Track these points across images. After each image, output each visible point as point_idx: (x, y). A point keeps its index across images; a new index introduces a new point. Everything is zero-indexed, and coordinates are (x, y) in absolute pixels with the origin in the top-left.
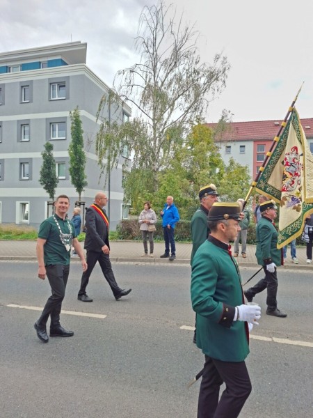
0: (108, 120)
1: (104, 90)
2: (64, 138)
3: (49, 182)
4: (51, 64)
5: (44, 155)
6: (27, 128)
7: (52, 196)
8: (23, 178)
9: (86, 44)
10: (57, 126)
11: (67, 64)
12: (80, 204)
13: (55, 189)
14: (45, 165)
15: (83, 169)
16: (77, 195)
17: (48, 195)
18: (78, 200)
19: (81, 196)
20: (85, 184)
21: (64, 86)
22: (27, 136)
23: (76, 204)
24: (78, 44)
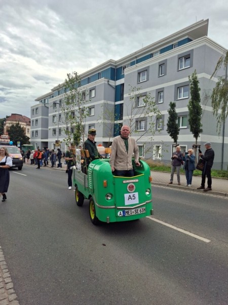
0: (224, 78)
1: (222, 53)
2: (187, 97)
3: (174, 131)
4: (180, 43)
5: (170, 112)
6: (162, 94)
7: (176, 141)
8: (158, 129)
9: (208, 20)
10: (182, 89)
11: (191, 40)
12: (196, 147)
13: (178, 136)
14: (170, 119)
15: (200, 119)
16: (194, 139)
17: (173, 140)
18: (195, 144)
19: (198, 141)
20: (201, 131)
21: (189, 58)
22: (162, 100)
23: (193, 147)
24: (202, 22)
